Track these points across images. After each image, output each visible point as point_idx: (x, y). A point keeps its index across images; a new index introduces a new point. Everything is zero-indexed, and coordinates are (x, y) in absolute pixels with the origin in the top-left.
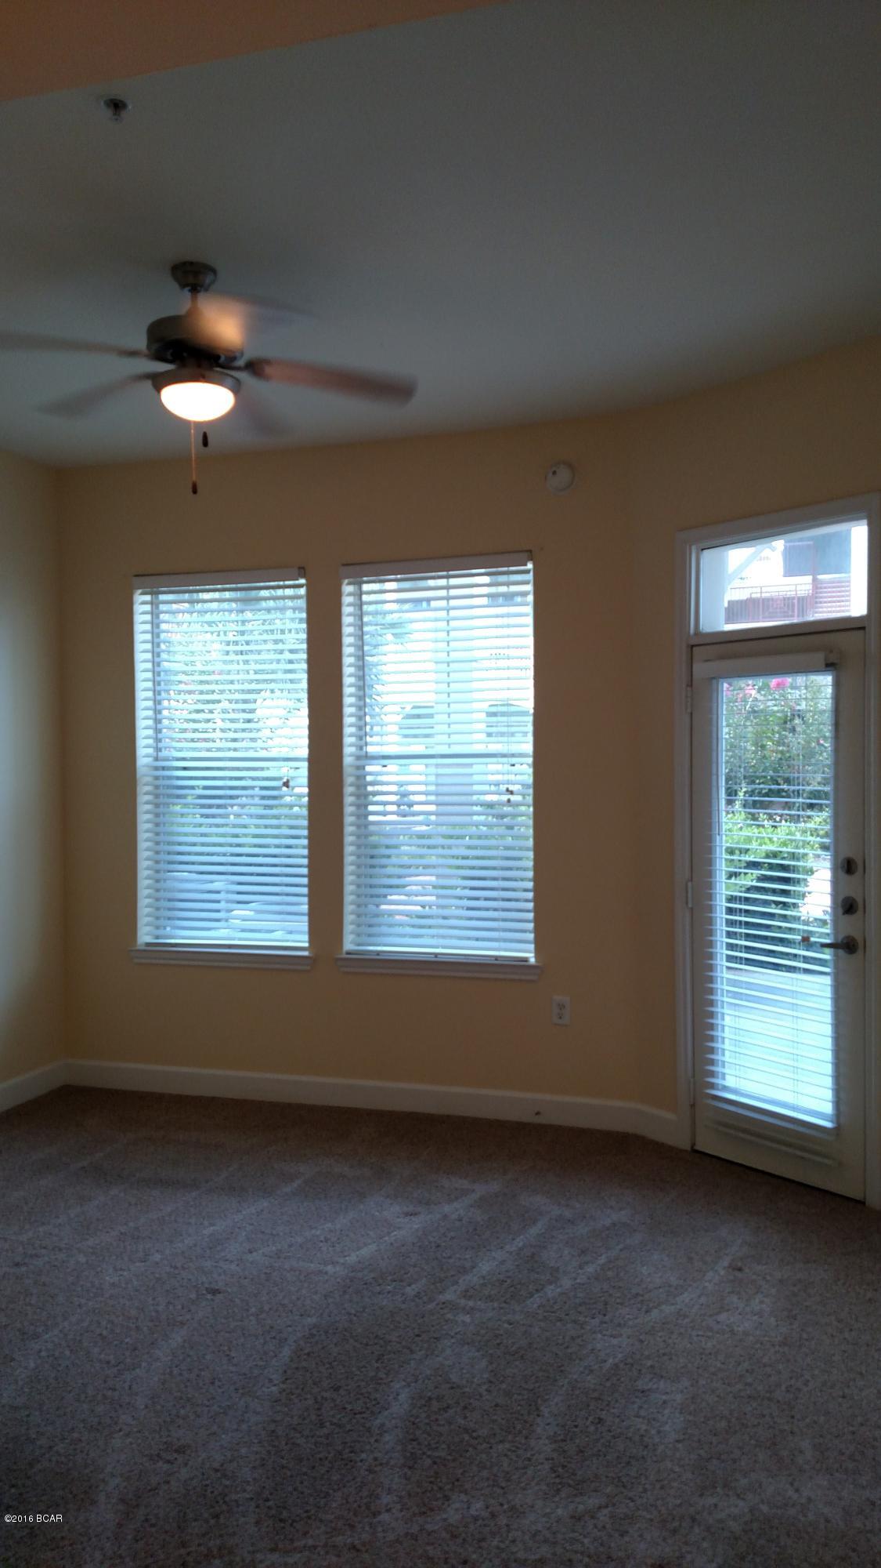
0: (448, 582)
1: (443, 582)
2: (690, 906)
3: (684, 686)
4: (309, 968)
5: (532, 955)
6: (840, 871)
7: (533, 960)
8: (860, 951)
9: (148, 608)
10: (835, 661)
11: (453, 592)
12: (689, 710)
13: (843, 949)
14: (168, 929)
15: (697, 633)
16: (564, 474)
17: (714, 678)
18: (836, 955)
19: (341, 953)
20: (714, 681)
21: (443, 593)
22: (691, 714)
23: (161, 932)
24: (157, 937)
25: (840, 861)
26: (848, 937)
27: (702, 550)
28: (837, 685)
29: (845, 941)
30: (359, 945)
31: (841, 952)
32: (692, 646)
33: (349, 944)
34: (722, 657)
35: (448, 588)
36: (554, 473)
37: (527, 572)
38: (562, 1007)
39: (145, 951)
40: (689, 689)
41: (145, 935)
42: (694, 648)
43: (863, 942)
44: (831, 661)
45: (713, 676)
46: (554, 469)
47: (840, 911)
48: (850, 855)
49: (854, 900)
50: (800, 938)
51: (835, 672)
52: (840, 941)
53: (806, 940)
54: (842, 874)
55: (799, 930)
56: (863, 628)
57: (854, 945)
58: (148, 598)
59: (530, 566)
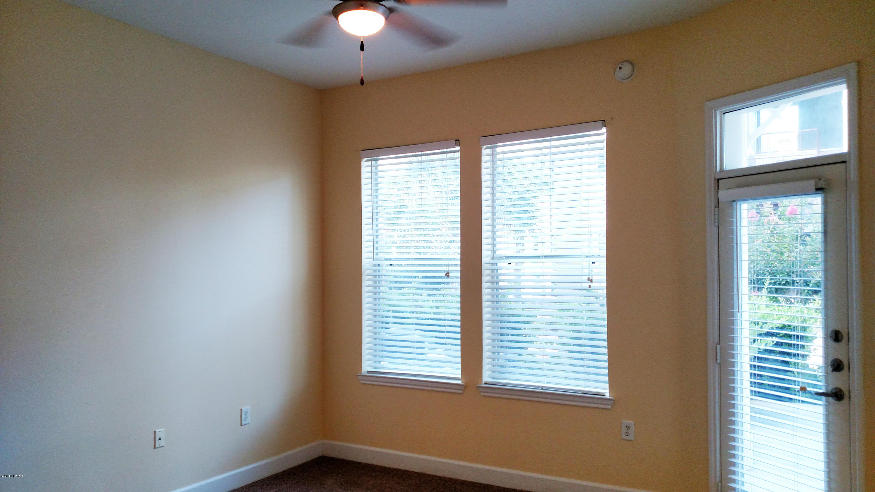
0: (551, 144)
1: (547, 144)
2: (718, 361)
3: (713, 207)
4: (461, 392)
5: (608, 391)
6: (829, 340)
7: (607, 395)
8: (846, 400)
9: (369, 169)
10: (824, 187)
11: (553, 150)
12: (717, 224)
13: (832, 397)
14: (382, 363)
15: (722, 170)
16: (627, 69)
17: (734, 201)
18: (827, 401)
19: (482, 384)
20: (734, 203)
21: (548, 151)
22: (719, 226)
23: (377, 365)
24: (375, 368)
25: (829, 333)
26: (836, 389)
27: (724, 113)
28: (825, 203)
29: (834, 391)
30: (494, 378)
31: (831, 399)
32: (718, 180)
33: (487, 377)
34: (739, 186)
35: (551, 147)
36: (620, 68)
37: (602, 134)
38: (628, 428)
39: (366, 376)
40: (716, 209)
41: (367, 366)
42: (719, 181)
43: (848, 392)
44: (820, 186)
45: (734, 199)
46: (620, 66)
47: (830, 369)
48: (837, 328)
49: (841, 361)
50: (799, 387)
51: (823, 195)
52: (830, 392)
53: (803, 389)
54: (831, 343)
55: (798, 382)
56: (845, 162)
57: (841, 395)
58: (369, 163)
59: (604, 130)
